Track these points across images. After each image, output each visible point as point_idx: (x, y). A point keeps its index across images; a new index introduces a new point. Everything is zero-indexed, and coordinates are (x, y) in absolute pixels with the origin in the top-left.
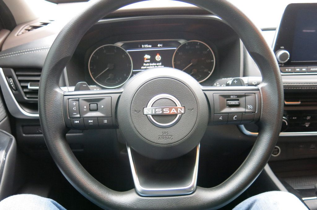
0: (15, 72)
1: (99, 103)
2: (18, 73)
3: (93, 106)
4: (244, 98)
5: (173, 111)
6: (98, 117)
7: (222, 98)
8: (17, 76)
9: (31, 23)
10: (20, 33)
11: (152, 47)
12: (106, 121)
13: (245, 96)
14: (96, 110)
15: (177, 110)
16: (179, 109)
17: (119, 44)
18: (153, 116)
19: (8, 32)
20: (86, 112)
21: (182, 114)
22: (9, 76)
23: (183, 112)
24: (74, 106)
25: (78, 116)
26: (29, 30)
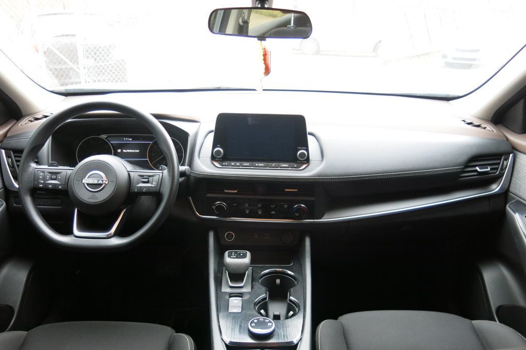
0: (14, 153)
1: (57, 175)
2: (15, 155)
3: (54, 177)
4: (152, 178)
5: (100, 182)
6: (55, 184)
7: (139, 177)
8: (15, 157)
9: (35, 115)
10: (24, 123)
11: (132, 140)
12: (60, 187)
13: (153, 176)
14: (55, 179)
15: (103, 182)
16: (104, 181)
17: (104, 136)
18: (87, 184)
19: (15, 121)
20: (48, 180)
21: (106, 184)
22: (8, 156)
23: (107, 183)
24: (40, 175)
25: (43, 182)
26: (32, 121)
